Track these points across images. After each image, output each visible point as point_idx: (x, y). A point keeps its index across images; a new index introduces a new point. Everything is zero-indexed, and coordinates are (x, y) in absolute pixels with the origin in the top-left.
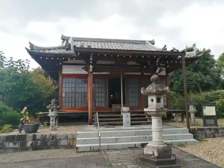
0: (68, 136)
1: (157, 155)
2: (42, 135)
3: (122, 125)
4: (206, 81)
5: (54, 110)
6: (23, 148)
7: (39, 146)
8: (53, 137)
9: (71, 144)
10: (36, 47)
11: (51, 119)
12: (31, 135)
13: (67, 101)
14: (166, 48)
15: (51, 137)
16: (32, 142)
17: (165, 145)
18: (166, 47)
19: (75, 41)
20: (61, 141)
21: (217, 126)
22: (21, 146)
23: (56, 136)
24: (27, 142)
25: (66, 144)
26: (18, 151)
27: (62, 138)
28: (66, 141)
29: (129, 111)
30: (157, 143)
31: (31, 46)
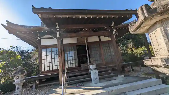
5: (20, 77)
11: (17, 87)
29: (96, 68)
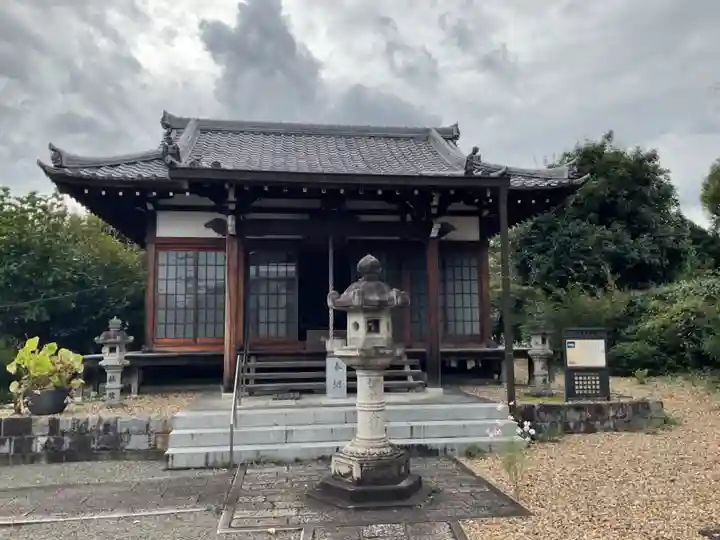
0: (151, 424)
1: (359, 476)
2: (76, 422)
3: (323, 391)
4: (635, 254)
5: (118, 349)
6: (24, 455)
7: (67, 451)
8: (107, 426)
9: (159, 446)
10: (71, 159)
11: (108, 375)
12: (44, 419)
13: (171, 319)
14: (479, 157)
15: (101, 428)
16: (48, 441)
17: (384, 450)
18: (478, 154)
19: (204, 131)
20: (129, 439)
21: (608, 399)
22: (17, 450)
23: (116, 422)
24: (33, 438)
25: (145, 446)
26: (8, 465)
27: (134, 428)
28: (145, 438)
30: (367, 443)
31: (57, 155)
